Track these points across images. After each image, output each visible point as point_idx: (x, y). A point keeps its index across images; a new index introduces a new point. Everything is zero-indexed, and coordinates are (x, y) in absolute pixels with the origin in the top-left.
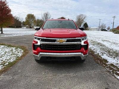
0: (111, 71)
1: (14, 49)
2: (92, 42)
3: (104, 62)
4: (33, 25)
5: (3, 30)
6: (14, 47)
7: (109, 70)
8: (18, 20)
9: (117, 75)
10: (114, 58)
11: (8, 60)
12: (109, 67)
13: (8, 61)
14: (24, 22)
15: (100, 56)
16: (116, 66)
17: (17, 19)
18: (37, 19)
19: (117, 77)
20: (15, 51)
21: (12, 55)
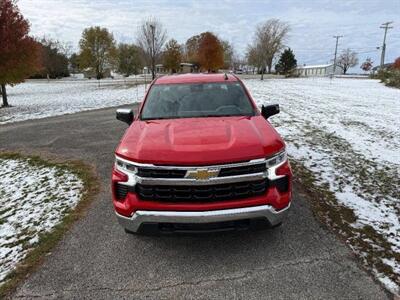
0: (365, 254)
1: (51, 172)
2: (308, 134)
3: (344, 221)
4: (106, 65)
5: (7, 92)
6: (50, 166)
7: (357, 252)
8: (56, 50)
9: (380, 271)
10: (378, 200)
11: (36, 224)
12: (359, 240)
13: (38, 228)
14: (74, 55)
15: (331, 193)
16: (380, 237)
17: (52, 48)
18: (118, 43)
19: (381, 280)
20: (57, 185)
21: (47, 201)
